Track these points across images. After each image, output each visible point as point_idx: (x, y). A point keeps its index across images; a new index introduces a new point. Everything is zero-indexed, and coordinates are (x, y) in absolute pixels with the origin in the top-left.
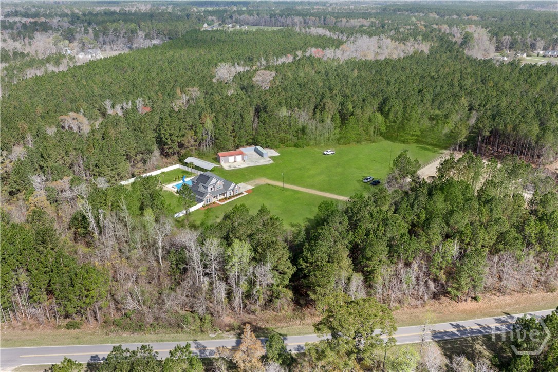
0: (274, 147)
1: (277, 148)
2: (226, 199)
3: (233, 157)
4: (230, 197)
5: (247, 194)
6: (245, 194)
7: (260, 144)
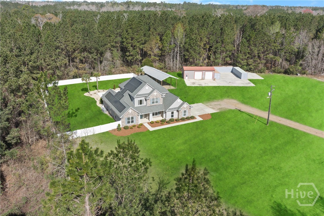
0: (257, 70)
1: (261, 73)
2: (163, 122)
3: (201, 73)
4: (171, 121)
5: (201, 119)
6: (199, 119)
7: (240, 65)
